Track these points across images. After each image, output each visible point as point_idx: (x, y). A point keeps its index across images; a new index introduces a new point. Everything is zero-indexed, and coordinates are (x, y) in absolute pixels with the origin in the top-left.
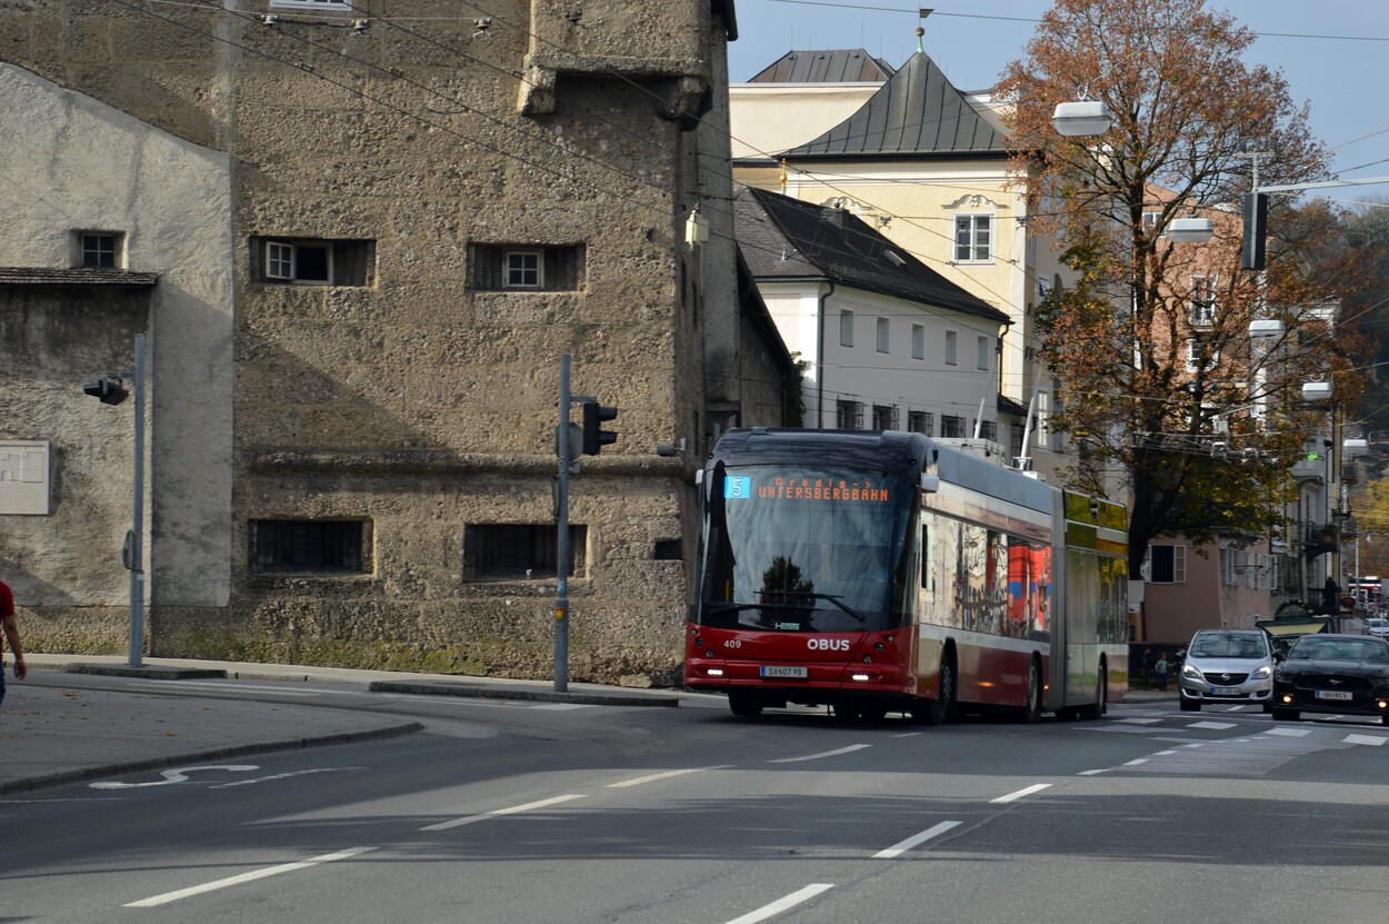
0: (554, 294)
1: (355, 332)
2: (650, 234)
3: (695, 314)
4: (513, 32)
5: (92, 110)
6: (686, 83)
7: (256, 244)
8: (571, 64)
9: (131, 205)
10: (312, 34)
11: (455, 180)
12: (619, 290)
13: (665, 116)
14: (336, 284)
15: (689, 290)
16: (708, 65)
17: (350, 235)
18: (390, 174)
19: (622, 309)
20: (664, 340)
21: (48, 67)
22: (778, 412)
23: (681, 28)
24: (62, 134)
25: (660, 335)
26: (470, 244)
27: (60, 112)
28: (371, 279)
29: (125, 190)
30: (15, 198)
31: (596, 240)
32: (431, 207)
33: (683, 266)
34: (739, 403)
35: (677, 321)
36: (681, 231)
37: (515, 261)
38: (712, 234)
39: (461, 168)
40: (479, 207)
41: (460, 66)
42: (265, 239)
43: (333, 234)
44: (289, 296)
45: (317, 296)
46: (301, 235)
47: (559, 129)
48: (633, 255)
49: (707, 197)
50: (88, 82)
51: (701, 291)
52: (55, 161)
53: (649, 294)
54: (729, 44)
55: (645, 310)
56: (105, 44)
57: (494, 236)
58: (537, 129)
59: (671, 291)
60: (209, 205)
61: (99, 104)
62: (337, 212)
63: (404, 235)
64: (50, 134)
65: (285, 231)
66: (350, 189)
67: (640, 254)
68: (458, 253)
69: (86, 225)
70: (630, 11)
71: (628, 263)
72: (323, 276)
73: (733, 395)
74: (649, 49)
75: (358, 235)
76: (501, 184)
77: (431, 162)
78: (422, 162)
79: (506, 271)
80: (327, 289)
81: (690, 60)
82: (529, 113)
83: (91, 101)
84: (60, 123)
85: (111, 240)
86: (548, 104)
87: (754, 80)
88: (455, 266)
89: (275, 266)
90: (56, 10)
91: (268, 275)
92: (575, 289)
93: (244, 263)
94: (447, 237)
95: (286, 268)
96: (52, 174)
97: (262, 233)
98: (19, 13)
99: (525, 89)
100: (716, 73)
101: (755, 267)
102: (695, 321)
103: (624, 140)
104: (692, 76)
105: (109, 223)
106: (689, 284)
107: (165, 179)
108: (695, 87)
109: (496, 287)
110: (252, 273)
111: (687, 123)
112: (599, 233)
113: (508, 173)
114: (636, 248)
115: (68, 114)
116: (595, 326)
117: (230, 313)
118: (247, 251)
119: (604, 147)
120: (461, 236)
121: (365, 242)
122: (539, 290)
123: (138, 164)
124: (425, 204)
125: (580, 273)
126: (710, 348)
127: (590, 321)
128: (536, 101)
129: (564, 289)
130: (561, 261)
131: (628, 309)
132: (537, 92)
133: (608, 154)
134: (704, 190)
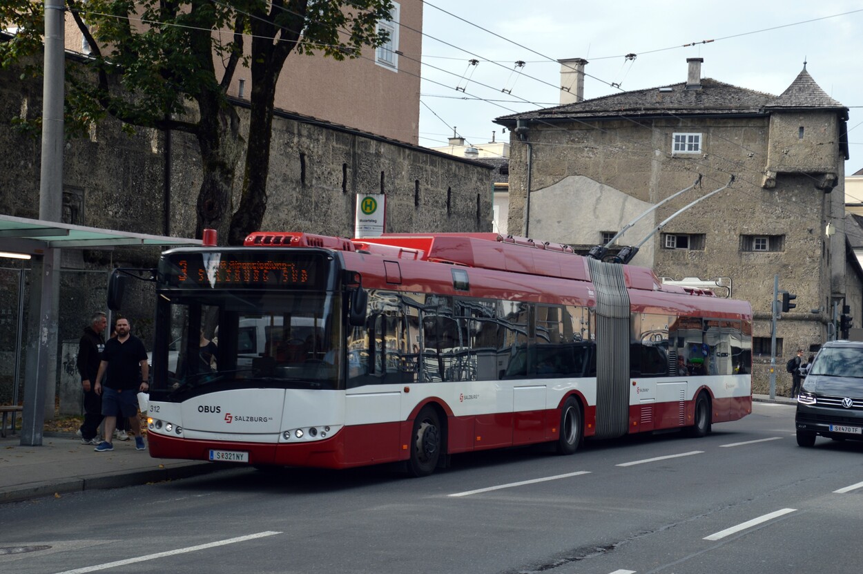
0: (772, 253)
1: (696, 266)
2: (811, 231)
3: (828, 261)
4: (761, 159)
5: (609, 190)
6: (828, 176)
7: (663, 235)
8: (782, 170)
9: (620, 223)
10: (686, 161)
11: (736, 212)
12: (798, 252)
13: (818, 188)
14: (691, 249)
15: (826, 252)
16: (837, 169)
17: (696, 232)
18: (713, 210)
19: (799, 259)
20: (815, 270)
21: (595, 178)
22: (861, 298)
23: (827, 156)
24: (599, 199)
25: (814, 268)
26: (741, 235)
27: (599, 192)
28: (704, 248)
29: (618, 217)
30: (582, 221)
31: (790, 234)
32: (727, 222)
33: (824, 243)
34: (845, 294)
35: (821, 263)
36: (824, 230)
37: (758, 241)
38: (836, 231)
39: (738, 208)
40: (745, 222)
41: (740, 172)
42: (665, 234)
43: (691, 232)
44: (673, 253)
45: (684, 253)
46: (678, 232)
47: (777, 193)
48: (804, 239)
49: (835, 218)
50: (608, 181)
51: (830, 252)
52: (596, 208)
53: (810, 253)
54: (846, 161)
55: (808, 259)
56: (615, 168)
57: (750, 232)
58: (768, 194)
59: (819, 252)
60: (647, 222)
61: (611, 188)
62: (692, 224)
63: (716, 232)
64: (595, 199)
65: (673, 231)
66: (698, 215)
67: (807, 239)
68: (736, 238)
69: (604, 230)
70: (807, 150)
71: (802, 242)
72: (687, 247)
73: (843, 291)
74: (814, 164)
75: (700, 232)
76: (754, 213)
77: (728, 205)
78: (724, 206)
79: (754, 245)
80: (687, 250)
81: (829, 167)
82: (765, 188)
83: (609, 187)
84: (598, 196)
85: (612, 234)
86: (773, 184)
87: (855, 174)
88: (735, 242)
89: (669, 243)
90: (599, 157)
91: (666, 246)
92: (780, 251)
93: (658, 242)
94: (733, 233)
95: (673, 243)
96: (595, 212)
97: (665, 232)
98: (588, 159)
99: (765, 178)
100: (840, 172)
101: (853, 243)
102: (828, 263)
103: (802, 197)
104: (830, 173)
105: (612, 229)
106: (826, 250)
107: (632, 213)
108: (832, 177)
109: (750, 250)
110: (661, 246)
111: (828, 190)
112: (791, 231)
113: (756, 210)
114: (805, 236)
115: (601, 192)
116: (788, 265)
117: (652, 261)
118: (659, 238)
119: (794, 200)
120: (738, 232)
121: (702, 235)
122: (766, 251)
123: (623, 209)
124: (725, 221)
125: (783, 246)
126: (834, 273)
127: (786, 263)
128: (768, 183)
129: (777, 251)
130: (775, 241)
131: (801, 259)
132: (768, 180)
133: (795, 202)
134: (833, 215)
